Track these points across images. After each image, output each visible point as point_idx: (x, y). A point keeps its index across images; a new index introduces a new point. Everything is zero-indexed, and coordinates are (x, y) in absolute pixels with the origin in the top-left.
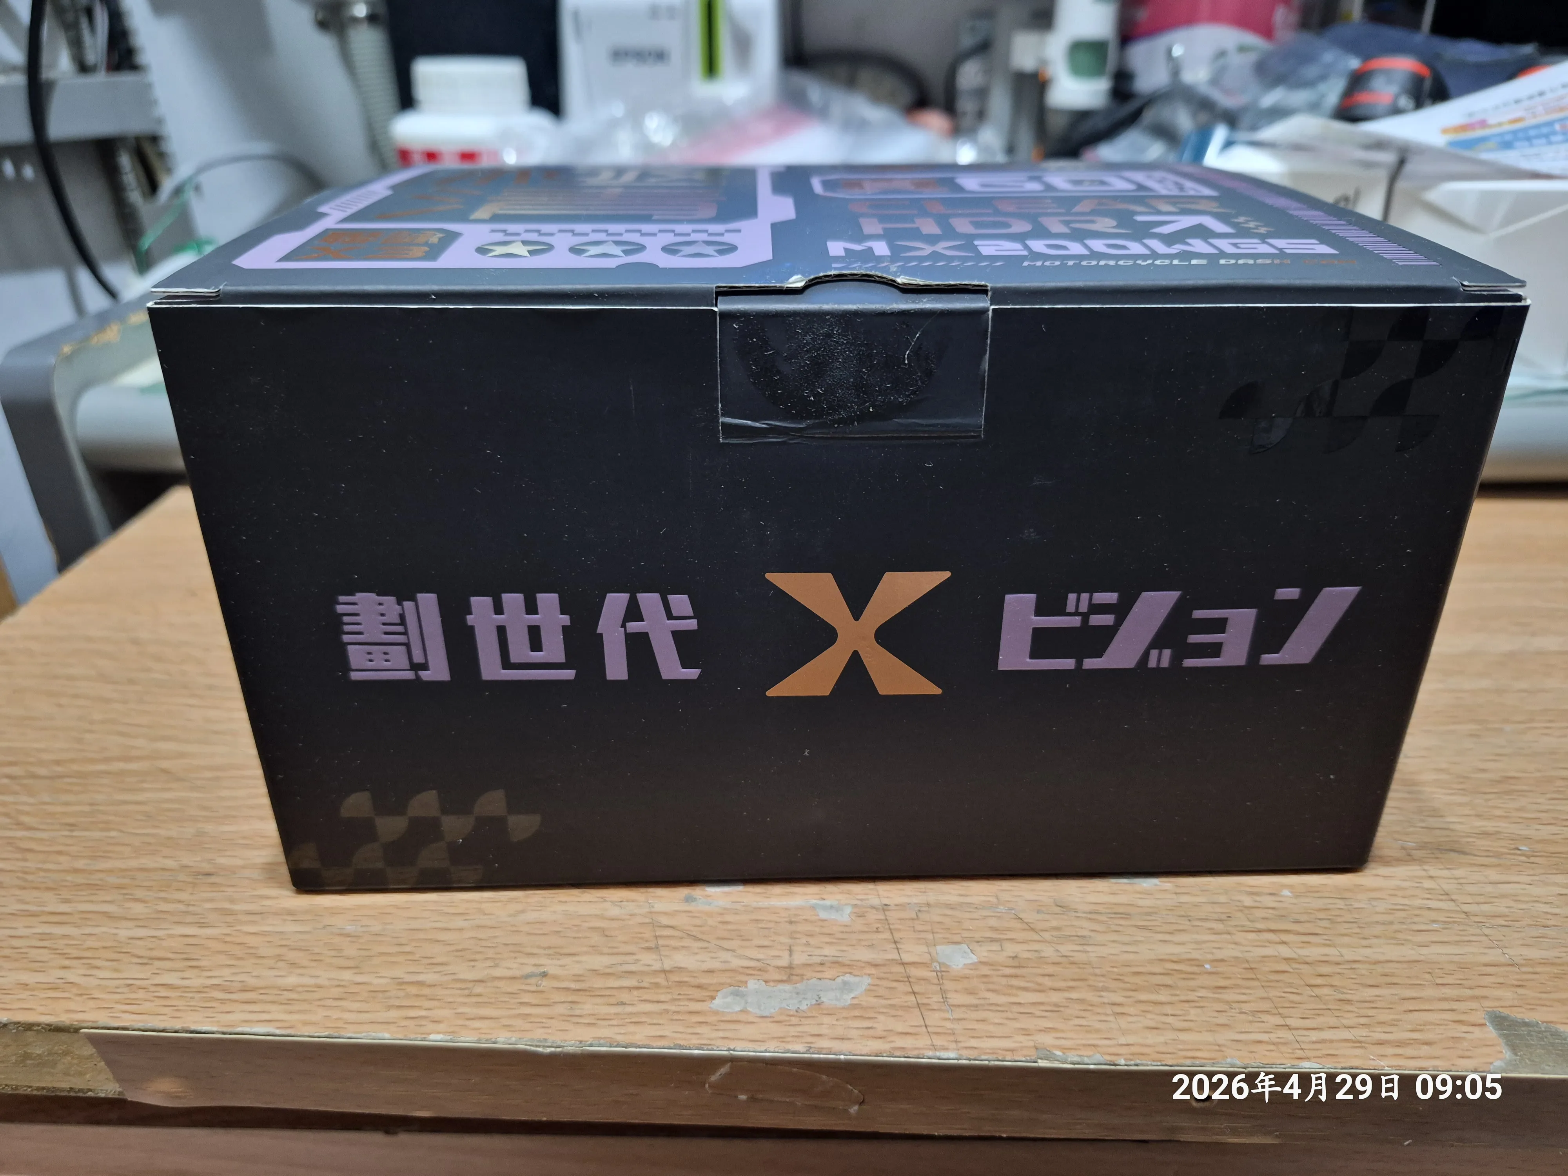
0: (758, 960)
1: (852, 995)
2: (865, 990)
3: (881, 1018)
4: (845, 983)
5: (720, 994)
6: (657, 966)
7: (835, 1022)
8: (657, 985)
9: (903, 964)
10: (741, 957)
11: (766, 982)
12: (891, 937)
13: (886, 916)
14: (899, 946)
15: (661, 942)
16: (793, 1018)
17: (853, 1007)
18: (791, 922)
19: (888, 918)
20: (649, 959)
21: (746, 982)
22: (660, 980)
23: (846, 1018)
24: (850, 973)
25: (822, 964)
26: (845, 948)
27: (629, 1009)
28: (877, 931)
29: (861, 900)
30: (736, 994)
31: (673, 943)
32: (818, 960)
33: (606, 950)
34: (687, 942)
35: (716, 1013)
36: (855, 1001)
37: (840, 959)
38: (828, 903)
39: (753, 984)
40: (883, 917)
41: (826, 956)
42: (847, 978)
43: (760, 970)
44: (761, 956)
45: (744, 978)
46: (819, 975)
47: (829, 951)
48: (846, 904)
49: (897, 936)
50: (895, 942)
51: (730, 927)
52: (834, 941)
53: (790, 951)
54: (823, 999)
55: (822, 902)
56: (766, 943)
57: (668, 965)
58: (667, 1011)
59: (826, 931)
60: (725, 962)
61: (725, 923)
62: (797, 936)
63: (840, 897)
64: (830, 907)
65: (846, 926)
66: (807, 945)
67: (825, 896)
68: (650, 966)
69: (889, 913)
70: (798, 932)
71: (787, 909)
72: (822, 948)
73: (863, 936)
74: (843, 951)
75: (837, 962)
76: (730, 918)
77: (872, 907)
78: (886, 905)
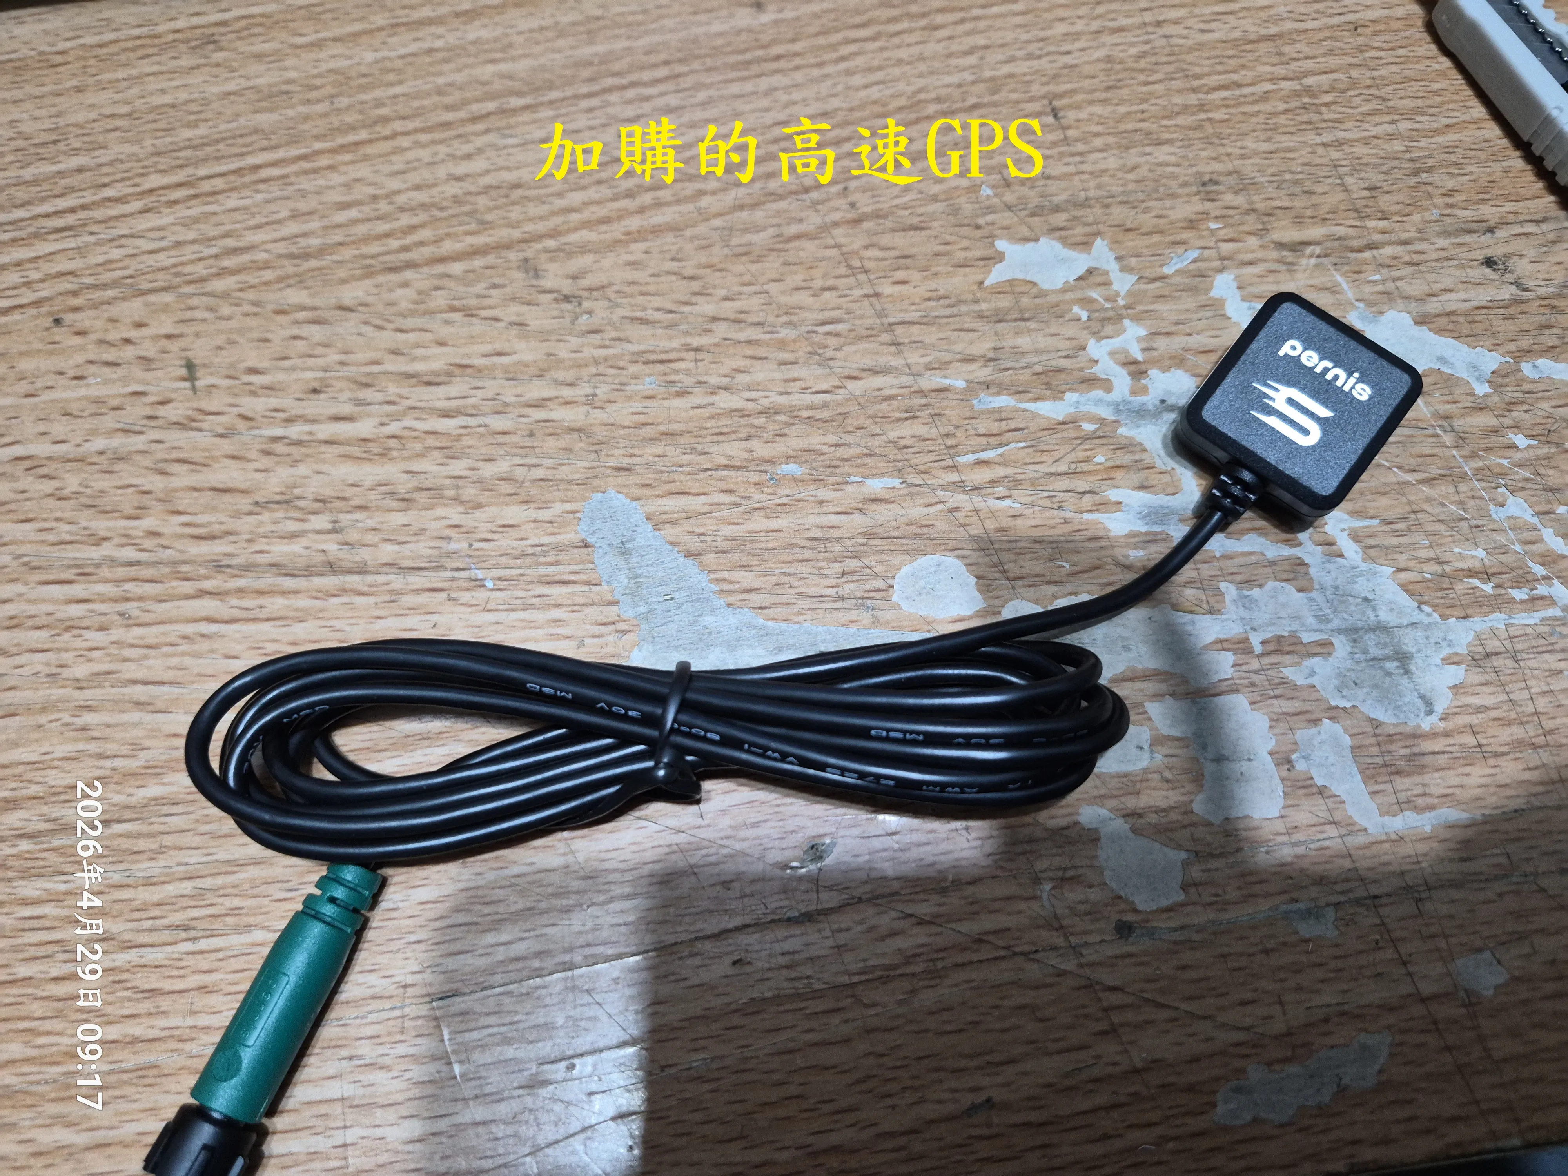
0: (1247, 1029)
1: (1377, 1067)
2: (1392, 1055)
3: (1421, 1098)
4: (1364, 1048)
5: (1219, 1096)
6: (1125, 1063)
7: (1370, 1116)
8: (1136, 1097)
9: (1423, 1000)
10: (1223, 1025)
11: (1269, 1064)
12: (1396, 956)
13: (1380, 917)
14: (1412, 969)
15: (1116, 1018)
16: (1318, 1120)
17: (1385, 1085)
18: (1267, 952)
19: (1386, 921)
20: (1111, 1053)
21: (1242, 1071)
22: (1138, 1087)
23: (1381, 1107)
24: (1365, 1030)
25: (1326, 1020)
26: (1345, 986)
27: (1119, 1144)
28: (1378, 948)
29: (1342, 893)
30: (1237, 1092)
31: (1130, 1016)
32: (1318, 1014)
33: (1052, 1046)
34: (1149, 1014)
35: (1223, 1129)
36: (1383, 1077)
37: (1346, 1007)
38: (1302, 906)
39: (1255, 1073)
40: (1377, 921)
41: (1328, 1006)
42: (1364, 1038)
43: (1255, 1046)
44: (1248, 1022)
45: (1238, 1063)
46: (1328, 1041)
47: (1328, 995)
48: (1328, 905)
49: (1405, 949)
50: (1405, 964)
51: (1192, 975)
52: (1331, 975)
53: (1281, 1003)
54: (1346, 1081)
55: (1295, 906)
56: (1248, 996)
57: (1138, 1059)
58: (1165, 1140)
59: (1314, 958)
60: (1207, 1040)
61: (1184, 968)
62: (1282, 975)
63: (1313, 892)
64: (1308, 914)
65: (1336, 946)
66: (1299, 988)
67: (1294, 895)
68: (1116, 1064)
69: (1384, 911)
70: (1281, 968)
71: (1254, 928)
72: (1318, 991)
73: (1363, 960)
74: (1345, 992)
75: (1343, 1014)
76: (1187, 957)
77: (1358, 902)
78: (1376, 897)
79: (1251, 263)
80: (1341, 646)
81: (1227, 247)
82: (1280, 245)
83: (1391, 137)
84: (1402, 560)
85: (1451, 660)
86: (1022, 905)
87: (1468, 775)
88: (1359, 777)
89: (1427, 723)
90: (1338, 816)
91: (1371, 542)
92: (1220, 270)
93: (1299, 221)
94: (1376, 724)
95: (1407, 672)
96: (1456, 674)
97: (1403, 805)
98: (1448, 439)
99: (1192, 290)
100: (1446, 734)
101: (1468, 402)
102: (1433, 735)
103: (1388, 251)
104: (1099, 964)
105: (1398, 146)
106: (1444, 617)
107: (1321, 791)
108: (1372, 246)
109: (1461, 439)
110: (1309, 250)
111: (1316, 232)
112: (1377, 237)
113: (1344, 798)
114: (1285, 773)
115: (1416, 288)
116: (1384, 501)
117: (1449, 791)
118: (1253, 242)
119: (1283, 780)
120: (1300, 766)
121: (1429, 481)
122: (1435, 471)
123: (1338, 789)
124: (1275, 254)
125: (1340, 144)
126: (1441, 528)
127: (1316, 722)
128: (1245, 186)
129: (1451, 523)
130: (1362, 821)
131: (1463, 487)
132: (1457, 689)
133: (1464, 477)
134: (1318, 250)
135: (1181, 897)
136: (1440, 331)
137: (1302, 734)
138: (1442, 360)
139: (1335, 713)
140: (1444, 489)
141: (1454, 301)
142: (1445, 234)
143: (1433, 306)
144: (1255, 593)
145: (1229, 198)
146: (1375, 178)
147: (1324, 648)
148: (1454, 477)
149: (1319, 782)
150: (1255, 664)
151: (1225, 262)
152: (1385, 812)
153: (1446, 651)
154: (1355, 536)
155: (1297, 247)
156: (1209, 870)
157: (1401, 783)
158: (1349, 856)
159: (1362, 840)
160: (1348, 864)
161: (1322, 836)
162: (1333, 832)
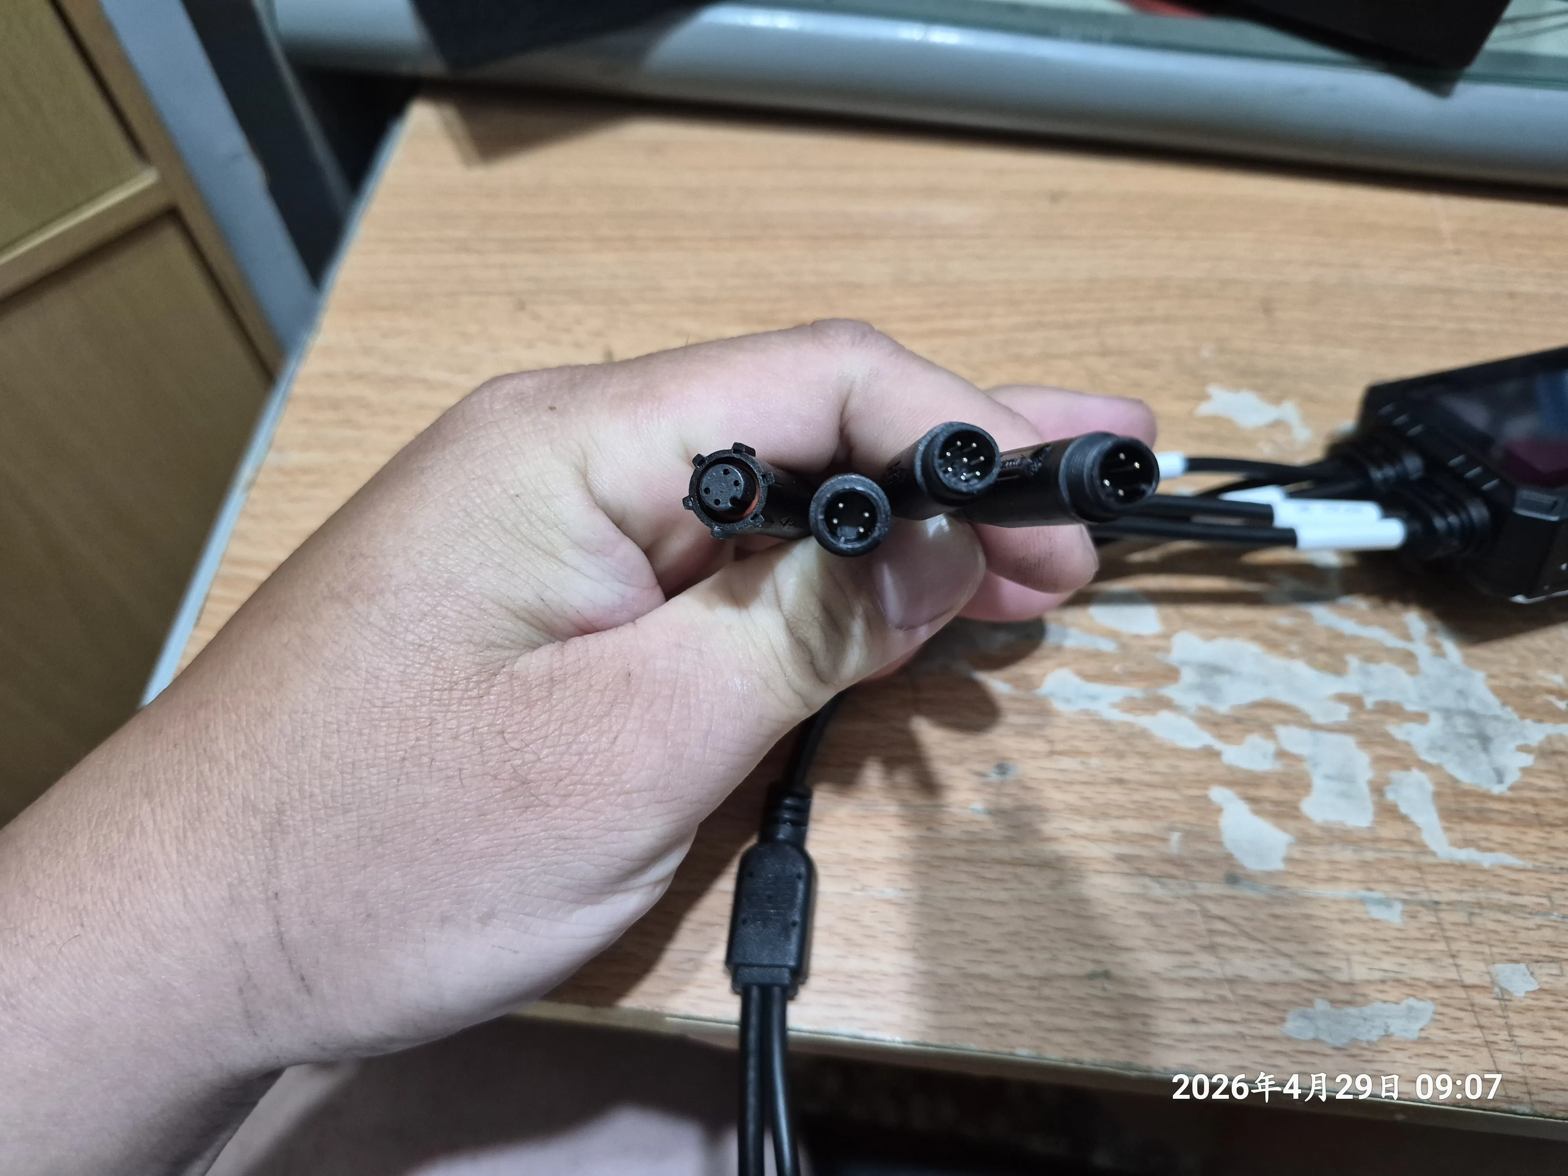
0: (1319, 972)
1: (1419, 1026)
2: (1434, 1020)
3: (1453, 1057)
4: (1410, 1008)
5: (1289, 1016)
6: (1219, 973)
7: (1408, 1061)
8: (1223, 999)
9: (1465, 987)
10: (1300, 965)
11: (1332, 1002)
12: (1446, 949)
13: (1437, 918)
14: (1459, 962)
15: (1216, 939)
16: (1366, 1053)
17: (1425, 1041)
18: (1343, 921)
19: (1442, 922)
20: (1207, 961)
21: (1312, 1002)
22: (1226, 992)
23: (1418, 1055)
24: (1414, 996)
25: (1383, 982)
26: (1403, 961)
27: (1205, 1029)
28: (1432, 939)
29: (1410, 893)
30: (1304, 1016)
31: (1226, 940)
32: (1378, 975)
33: (1162, 947)
34: (1243, 942)
35: (1289, 1039)
36: (1423, 1034)
37: (1401, 976)
38: (1376, 895)
39: (1319, 1005)
40: (1434, 920)
41: (1386, 971)
42: (1412, 1001)
43: (1323, 985)
44: (1319, 967)
45: (1307, 995)
46: (1383, 997)
47: (1388, 963)
48: (1395, 899)
49: (1456, 946)
50: (1453, 956)
51: (1281, 923)
52: (1391, 950)
53: (1349, 961)
54: (1392, 1030)
55: (1370, 894)
56: (1322, 948)
57: (1230, 972)
58: (1242, 1036)
59: (1380, 935)
60: (1286, 972)
61: (1276, 917)
62: (1352, 941)
63: (1387, 887)
64: (1380, 902)
65: (1400, 930)
66: (1364, 954)
67: (1371, 885)
68: (1210, 971)
69: (1443, 915)
70: (1352, 936)
71: (1335, 901)
72: (1379, 959)
73: (1419, 946)
74: (1402, 965)
75: (1398, 981)
76: (1279, 910)
77: (1422, 904)
78: (1437, 903)
80: (1436, 721)
84: (1494, 670)
85: (1525, 749)
86: (1154, 843)
87: (1524, 833)
88: (1435, 814)
89: (1497, 789)
90: (1414, 838)
91: (1470, 652)
94: (1455, 781)
95: (1486, 749)
96: (1526, 760)
97: (1467, 843)
100: (1512, 800)
102: (1500, 799)
104: (1210, 898)
106: (1522, 717)
107: (1404, 819)
113: (1420, 826)
114: (1377, 799)
117: (1507, 841)
119: (1374, 802)
120: (1390, 796)
123: (1419, 819)
126: (1529, 655)
127: (1407, 768)
129: (1539, 653)
130: (1433, 846)
132: (1526, 771)
135: (1280, 866)
137: (1396, 774)
139: (1424, 766)
144: (1373, 668)
147: (1421, 718)
149: (1404, 809)
150: (1364, 717)
152: (1454, 844)
153: (1520, 741)
156: (1306, 852)
157: (1469, 827)
158: (1418, 868)
159: (1430, 859)
160: (1417, 874)
161: (1399, 849)
162: (1408, 848)
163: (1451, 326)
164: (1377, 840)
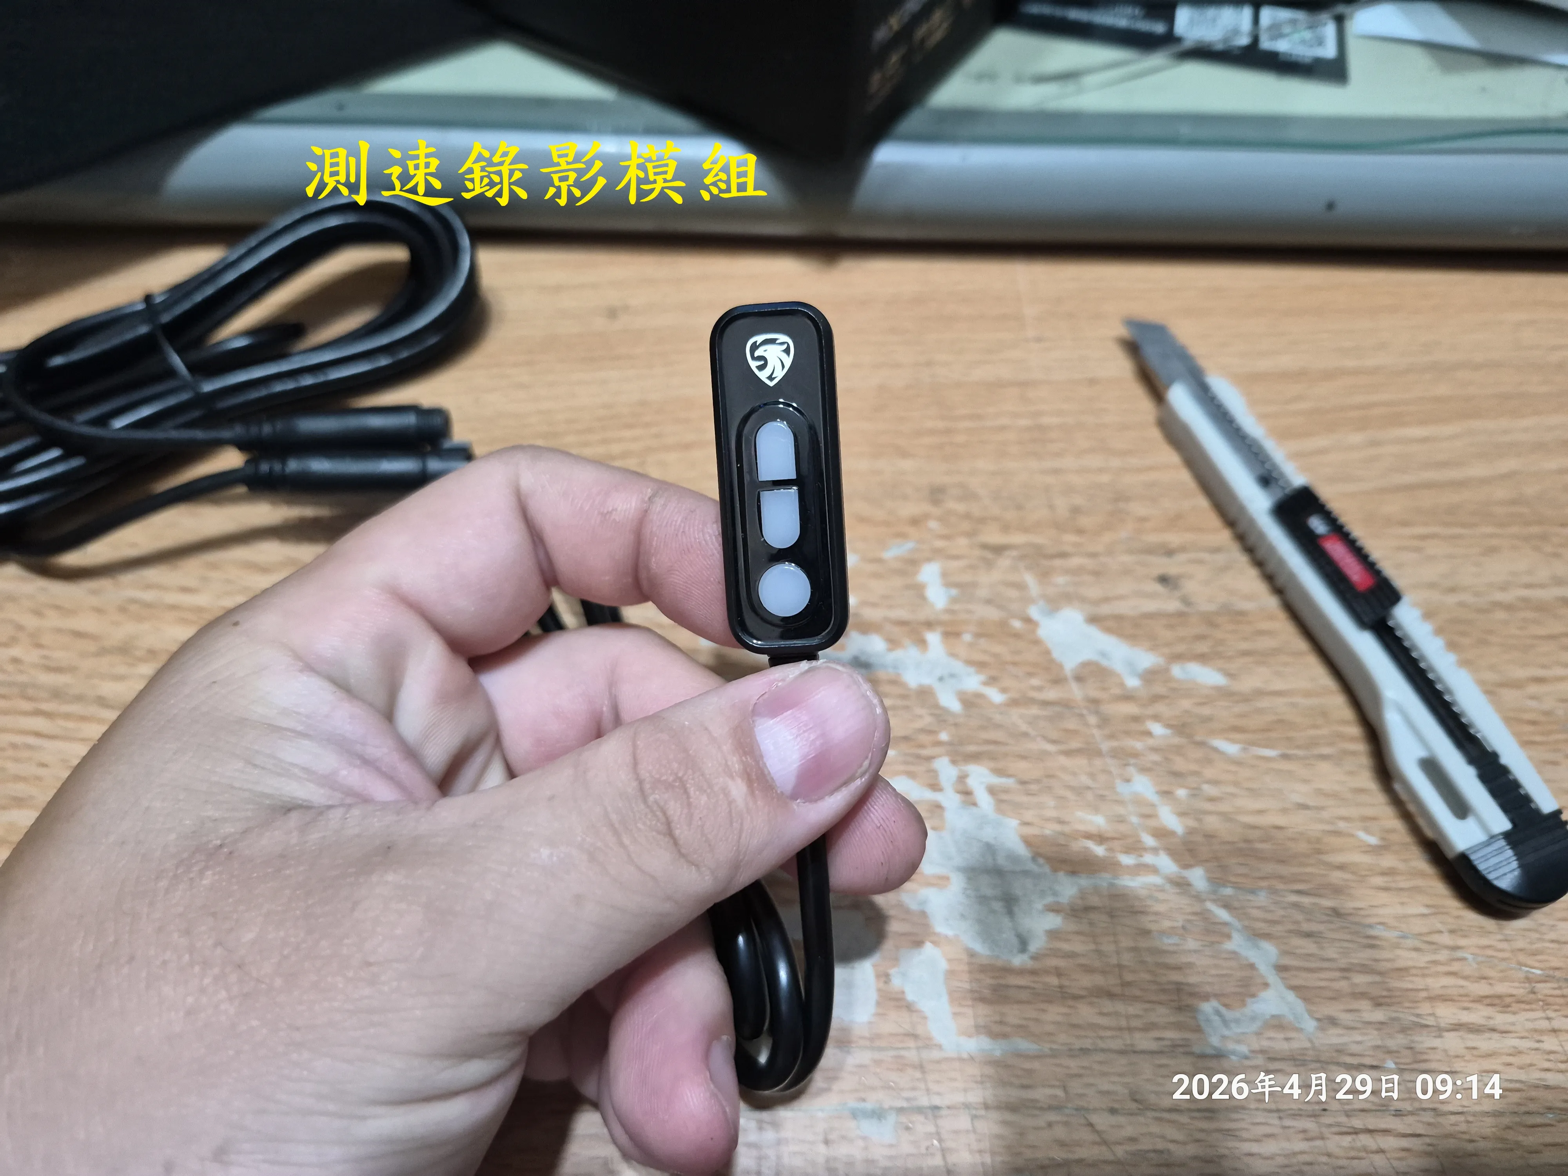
12: (942, 1164)
13: (937, 1126)
18: (827, 1142)
19: (940, 1131)
28: (928, 1152)
29: (907, 1099)
38: (868, 1106)
40: (932, 1129)
48: (891, 1107)
55: (862, 1104)
63: (882, 1095)
64: (873, 1112)
65: (892, 1144)
67: (862, 1094)
69: (943, 1122)
73: (911, 1163)
77: (920, 1111)
78: (937, 1108)
79: (956, 557)
80: (955, 884)
81: (940, 544)
82: (985, 547)
83: (1101, 470)
84: (1029, 816)
85: (1054, 909)
87: (1043, 1011)
88: (945, 998)
89: (1018, 960)
90: (920, 1030)
91: (1004, 797)
92: (929, 560)
93: (1006, 528)
94: (973, 954)
95: (1010, 913)
96: (1054, 921)
97: (978, 1028)
98: (1092, 720)
99: (902, 573)
100: (1033, 972)
101: (1116, 691)
102: (1021, 972)
103: (1075, 561)
105: (1105, 478)
106: (1055, 870)
107: (909, 1007)
108: (1063, 555)
109: (1105, 721)
110: (1007, 553)
111: (1018, 539)
112: (1068, 549)
113: (927, 1014)
114: (881, 985)
115: (1094, 592)
116: (1023, 765)
117: (1024, 1022)
118: (963, 541)
119: (879, 990)
120: (896, 983)
121: (1068, 753)
122: (1075, 744)
123: (926, 1005)
124: (977, 552)
125: (1056, 472)
126: (1069, 794)
127: (919, 944)
128: (968, 495)
129: (1080, 791)
130: (938, 1036)
131: (1098, 763)
132: (1053, 934)
133: (1099, 753)
134: (1014, 553)
136: (1109, 630)
137: (905, 954)
138: (1103, 654)
139: (940, 941)
140: (1080, 762)
141: (1124, 608)
142: (1130, 552)
143: (1105, 609)
145: (952, 505)
146: (1078, 500)
147: (942, 882)
148: (1090, 751)
149: (910, 997)
151: (937, 554)
152: (962, 1032)
153: (1049, 900)
154: (992, 791)
155: (999, 550)
157: (982, 1008)
158: (921, 1067)
159: (935, 1054)
160: (918, 1075)
161: (900, 1045)
162: (911, 1044)
163: (1024, 422)
164: (878, 1036)
